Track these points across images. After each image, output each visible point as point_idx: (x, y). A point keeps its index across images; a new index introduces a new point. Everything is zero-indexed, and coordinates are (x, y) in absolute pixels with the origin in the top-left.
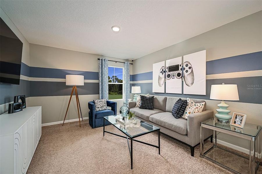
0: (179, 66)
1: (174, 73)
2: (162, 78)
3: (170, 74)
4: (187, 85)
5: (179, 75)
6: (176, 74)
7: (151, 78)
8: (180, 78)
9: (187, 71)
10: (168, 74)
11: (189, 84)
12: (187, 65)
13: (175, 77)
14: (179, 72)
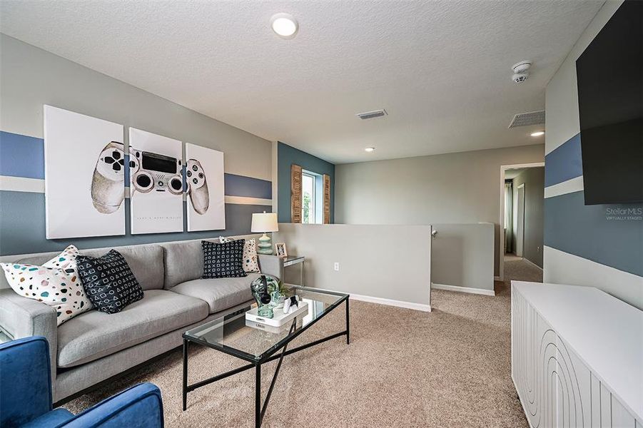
0: (178, 163)
1: (162, 177)
2: (112, 182)
3: (149, 175)
4: (196, 210)
5: (176, 184)
6: (168, 179)
7: (37, 171)
8: (179, 194)
9: (195, 181)
10: (140, 173)
11: (201, 209)
12: (195, 168)
13: (167, 189)
14: (178, 178)
